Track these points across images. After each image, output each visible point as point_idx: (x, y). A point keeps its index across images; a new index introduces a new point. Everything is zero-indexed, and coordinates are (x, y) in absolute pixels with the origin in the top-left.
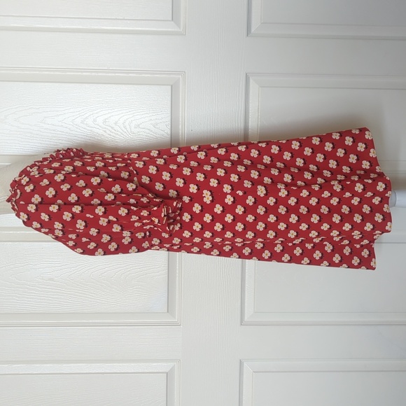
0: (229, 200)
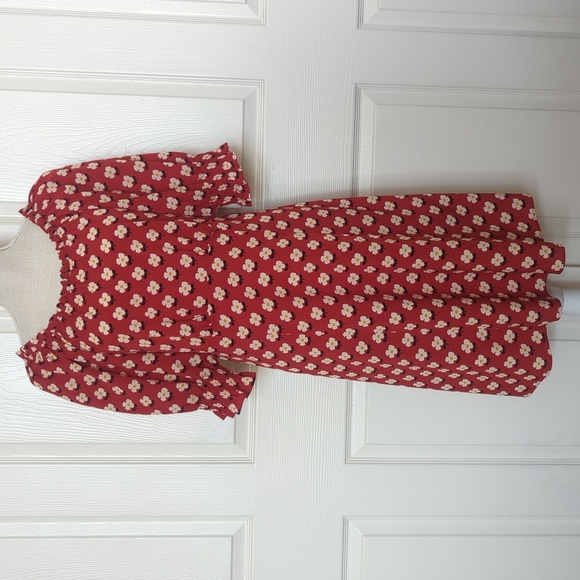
0: (302, 340)
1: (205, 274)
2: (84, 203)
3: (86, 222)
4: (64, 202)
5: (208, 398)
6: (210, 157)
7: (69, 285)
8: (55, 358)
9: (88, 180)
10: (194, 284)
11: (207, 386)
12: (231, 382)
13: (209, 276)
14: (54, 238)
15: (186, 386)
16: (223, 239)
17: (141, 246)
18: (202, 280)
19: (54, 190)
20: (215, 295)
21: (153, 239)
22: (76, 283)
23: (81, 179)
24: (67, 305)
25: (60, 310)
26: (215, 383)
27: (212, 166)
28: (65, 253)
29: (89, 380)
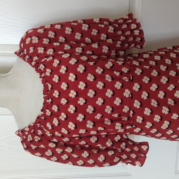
1: (129, 92)
2: (55, 50)
3: (58, 62)
4: (43, 49)
5: (124, 158)
6: (122, 21)
7: (48, 99)
8: (39, 139)
9: (55, 35)
10: (123, 99)
11: (123, 151)
12: (136, 149)
13: (131, 94)
14: (38, 70)
15: (113, 153)
16: (138, 72)
17: (93, 77)
18: (127, 96)
19: (37, 41)
20: (135, 105)
21: (100, 73)
22: (53, 98)
23: (51, 34)
24: (48, 111)
25: (42, 113)
26: (128, 150)
27: (125, 26)
28: (46, 80)
29: (59, 151)
